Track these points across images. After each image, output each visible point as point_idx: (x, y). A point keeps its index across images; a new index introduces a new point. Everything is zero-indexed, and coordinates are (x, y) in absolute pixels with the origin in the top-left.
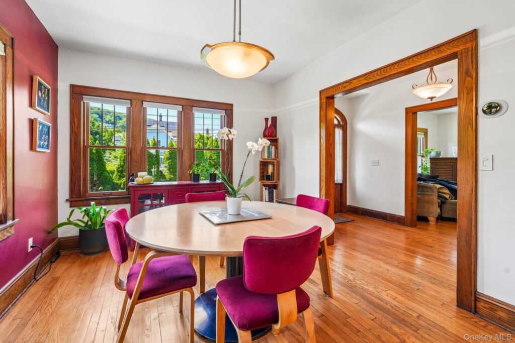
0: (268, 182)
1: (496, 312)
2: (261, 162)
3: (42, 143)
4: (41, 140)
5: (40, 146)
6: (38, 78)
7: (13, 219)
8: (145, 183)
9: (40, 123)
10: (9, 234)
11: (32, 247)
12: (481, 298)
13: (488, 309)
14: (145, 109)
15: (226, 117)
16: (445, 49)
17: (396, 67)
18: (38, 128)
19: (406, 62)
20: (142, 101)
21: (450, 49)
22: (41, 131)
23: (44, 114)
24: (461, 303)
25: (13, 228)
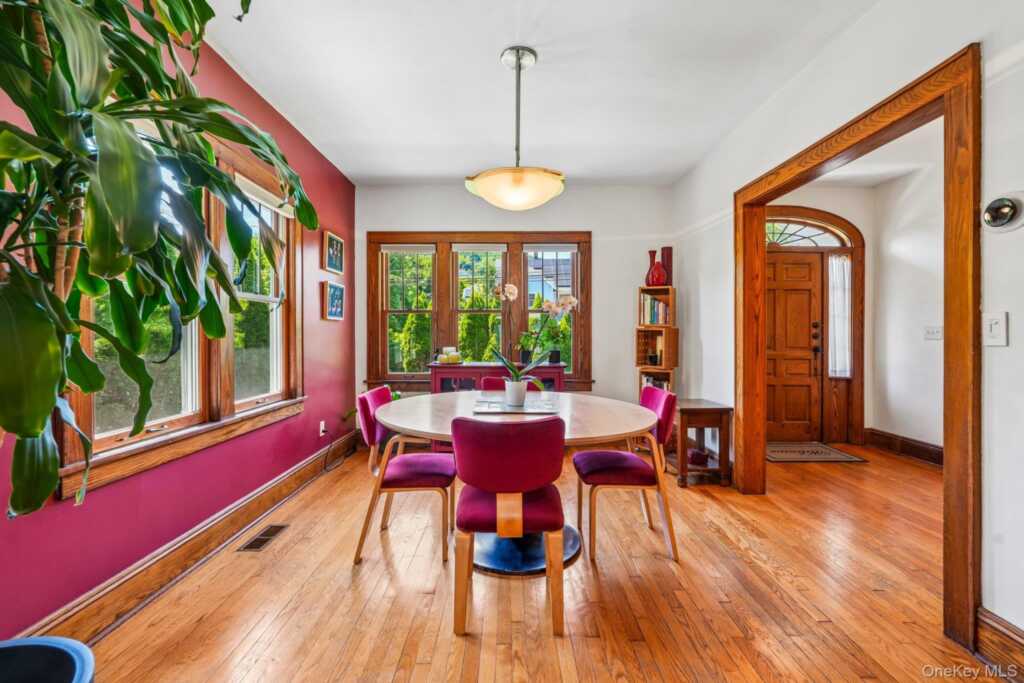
0: (652, 369)
1: (1011, 654)
2: (639, 331)
3: (334, 309)
4: (333, 306)
5: (331, 314)
6: (329, 233)
7: (303, 395)
8: (451, 362)
9: (331, 287)
10: (298, 411)
11: (323, 431)
12: (988, 621)
13: (997, 645)
14: (455, 256)
15: (579, 255)
16: (924, 92)
17: (845, 137)
18: (328, 291)
19: (861, 125)
20: (451, 243)
21: (931, 91)
22: (333, 296)
23: (337, 274)
24: (951, 629)
25: (303, 405)
